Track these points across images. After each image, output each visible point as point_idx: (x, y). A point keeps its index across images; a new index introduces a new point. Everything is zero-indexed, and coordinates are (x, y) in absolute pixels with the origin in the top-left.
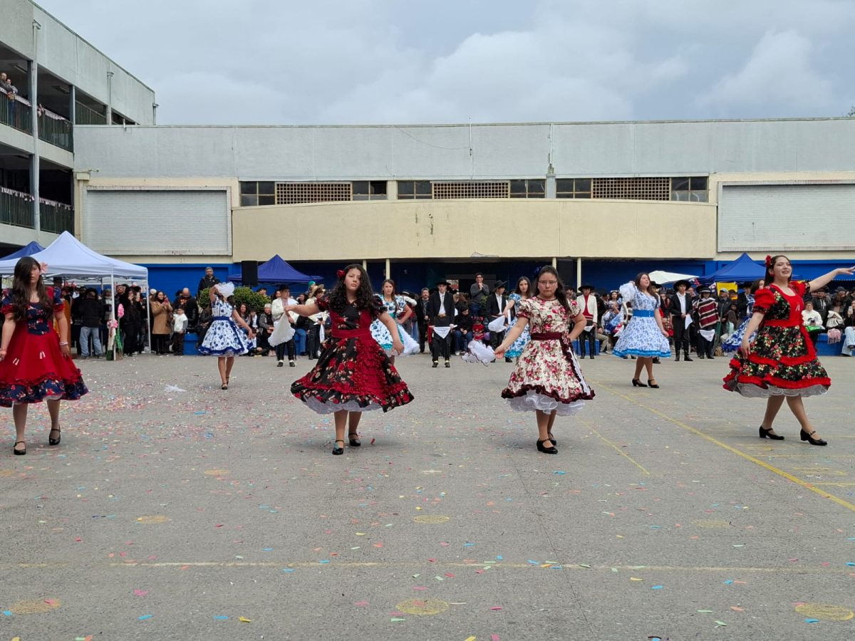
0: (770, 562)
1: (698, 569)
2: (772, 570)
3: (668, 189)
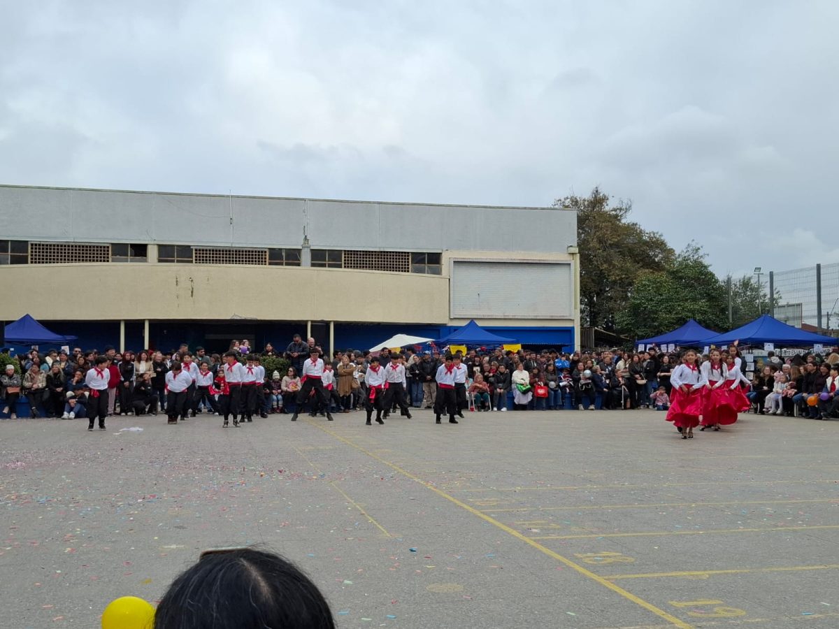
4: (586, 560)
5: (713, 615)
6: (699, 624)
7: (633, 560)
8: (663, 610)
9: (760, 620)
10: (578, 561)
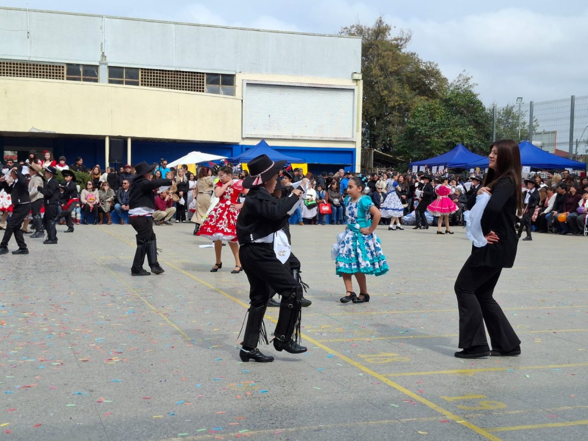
0: (291, 421)
1: (233, 434)
2: (294, 429)
4: (370, 360)
5: (478, 408)
6: (467, 416)
7: (409, 360)
8: (435, 403)
9: (518, 412)
10: (362, 362)
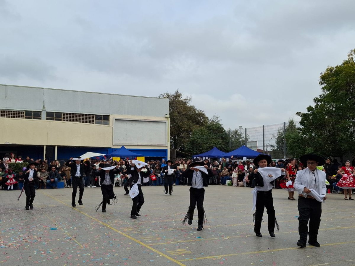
3: (94, 119)
4: (172, 254)
7: (191, 252)
10: (168, 254)
